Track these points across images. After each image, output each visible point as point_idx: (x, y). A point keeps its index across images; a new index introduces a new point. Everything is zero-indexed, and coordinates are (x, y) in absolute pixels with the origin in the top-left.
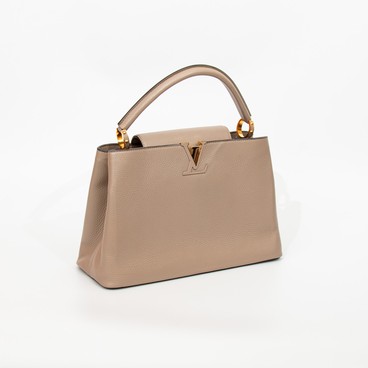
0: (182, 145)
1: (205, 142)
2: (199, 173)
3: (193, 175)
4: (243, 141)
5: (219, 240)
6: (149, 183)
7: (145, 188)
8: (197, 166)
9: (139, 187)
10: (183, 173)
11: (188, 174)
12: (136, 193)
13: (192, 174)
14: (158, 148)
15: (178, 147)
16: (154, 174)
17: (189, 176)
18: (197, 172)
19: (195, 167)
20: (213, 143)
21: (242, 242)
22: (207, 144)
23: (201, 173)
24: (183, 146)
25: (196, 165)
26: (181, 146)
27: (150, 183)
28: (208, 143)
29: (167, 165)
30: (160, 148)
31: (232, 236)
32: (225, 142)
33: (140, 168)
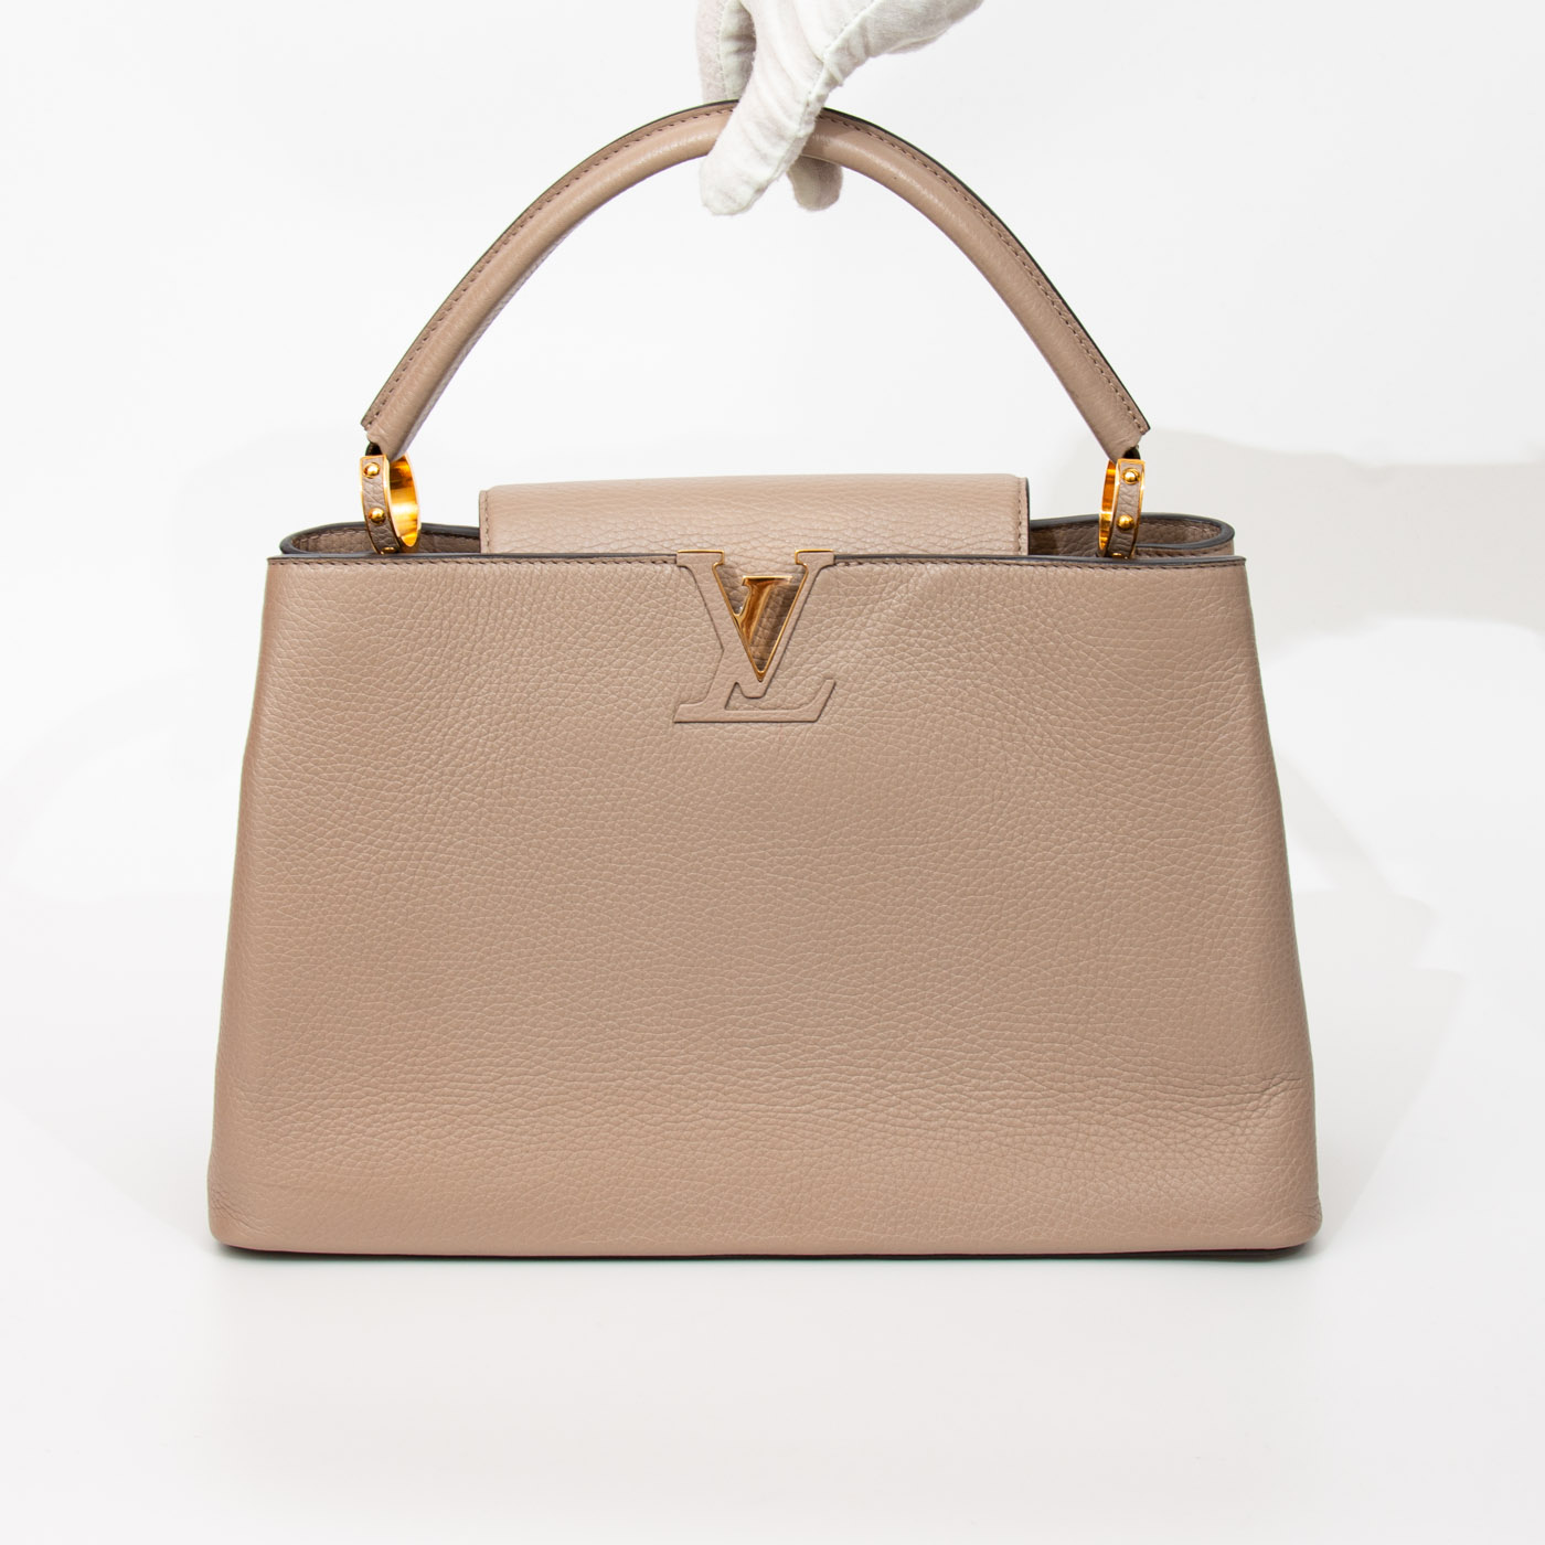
0: (680, 562)
1: (829, 559)
2: (773, 718)
3: (740, 725)
4: (1065, 575)
5: (893, 1092)
6: (466, 742)
7: (446, 764)
8: (766, 679)
9: (409, 757)
10: (675, 711)
11: (706, 718)
12: (385, 784)
13: (728, 719)
14: (538, 566)
15: (658, 568)
16: (503, 697)
17: (711, 728)
18: (763, 715)
19: (752, 686)
20: (877, 568)
21: (1043, 1124)
22: (840, 568)
23: (788, 718)
24: (686, 568)
25: (761, 677)
26: (676, 568)
27: (477, 743)
28: (847, 564)
29: (587, 656)
30: (548, 567)
31: (983, 1083)
32: (956, 566)
33: (419, 660)
